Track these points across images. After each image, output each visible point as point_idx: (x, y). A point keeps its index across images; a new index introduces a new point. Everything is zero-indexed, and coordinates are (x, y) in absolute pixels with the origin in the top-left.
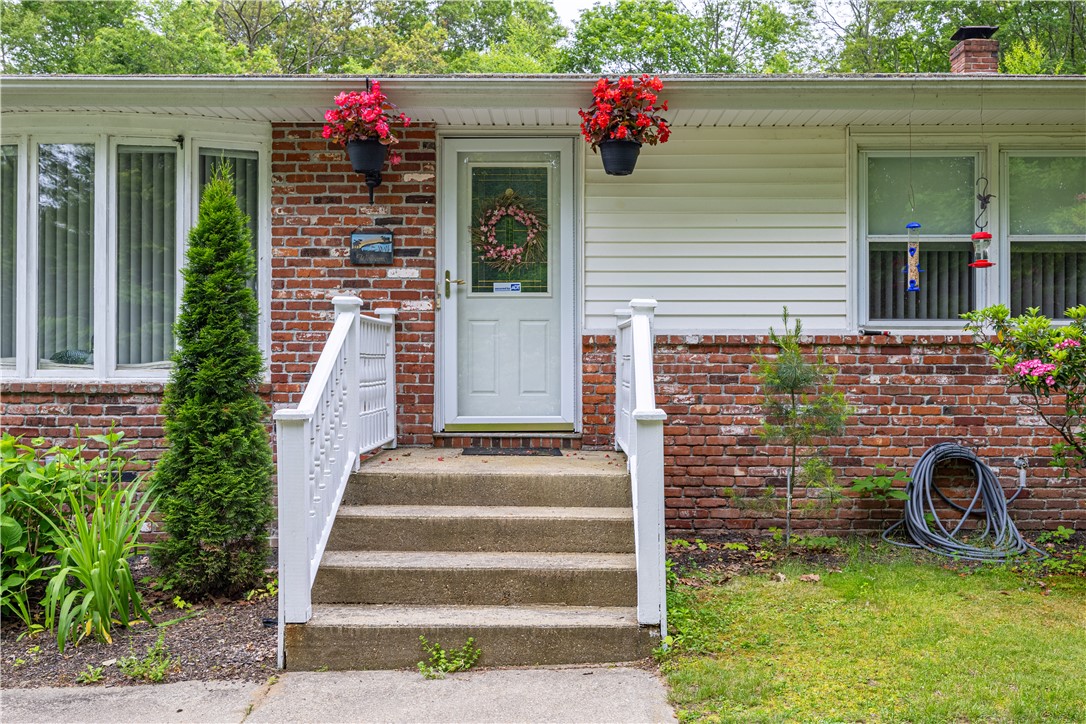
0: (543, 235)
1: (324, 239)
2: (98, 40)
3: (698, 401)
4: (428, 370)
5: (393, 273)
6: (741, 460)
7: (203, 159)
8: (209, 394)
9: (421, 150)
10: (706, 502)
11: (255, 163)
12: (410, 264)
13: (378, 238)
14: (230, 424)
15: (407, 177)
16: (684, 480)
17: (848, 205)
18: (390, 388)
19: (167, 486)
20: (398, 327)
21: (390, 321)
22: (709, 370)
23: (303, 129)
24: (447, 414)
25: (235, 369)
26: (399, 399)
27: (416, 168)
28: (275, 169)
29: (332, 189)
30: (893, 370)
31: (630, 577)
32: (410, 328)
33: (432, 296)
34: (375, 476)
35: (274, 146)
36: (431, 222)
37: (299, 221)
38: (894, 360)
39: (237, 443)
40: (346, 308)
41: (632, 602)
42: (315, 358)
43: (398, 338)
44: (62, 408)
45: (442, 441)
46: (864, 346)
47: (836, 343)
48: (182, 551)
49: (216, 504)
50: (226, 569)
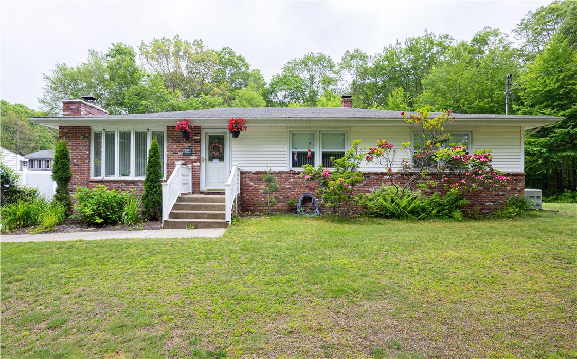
0: (223, 150)
1: (177, 150)
2: (131, 90)
3: (255, 184)
4: (199, 178)
5: (191, 157)
6: (263, 197)
7: (153, 134)
8: (152, 181)
9: (197, 132)
10: (256, 206)
11: (164, 134)
12: (195, 156)
13: (188, 150)
14: (156, 187)
15: (194, 138)
16: (252, 201)
17: (287, 143)
18: (190, 182)
19: (144, 198)
20: (192, 169)
21: (190, 167)
22: (257, 178)
23: (173, 127)
24: (203, 187)
25: (157, 176)
26: (193, 184)
27: (196, 136)
28: (167, 136)
29: (179, 140)
30: (296, 178)
31: (224, 214)
32: (195, 169)
33: (200, 162)
34: (184, 197)
35: (167, 131)
36: (199, 147)
37: (172, 147)
38: (296, 176)
39: (157, 191)
40: (178, 165)
41: (225, 219)
42: (170, 175)
43: (192, 171)
44: (124, 185)
45: (202, 193)
46: (290, 173)
47: (284, 172)
48: (147, 211)
49: (153, 202)
50: (155, 215)
